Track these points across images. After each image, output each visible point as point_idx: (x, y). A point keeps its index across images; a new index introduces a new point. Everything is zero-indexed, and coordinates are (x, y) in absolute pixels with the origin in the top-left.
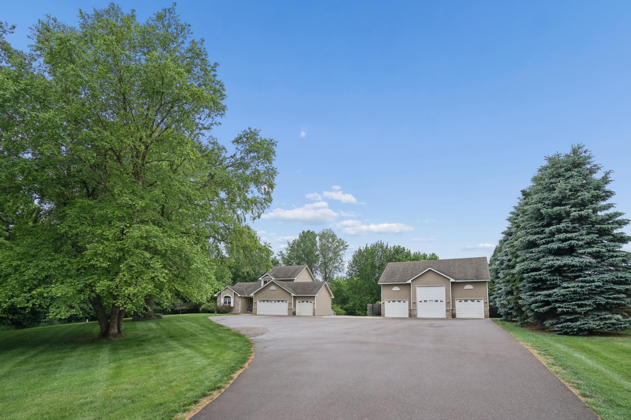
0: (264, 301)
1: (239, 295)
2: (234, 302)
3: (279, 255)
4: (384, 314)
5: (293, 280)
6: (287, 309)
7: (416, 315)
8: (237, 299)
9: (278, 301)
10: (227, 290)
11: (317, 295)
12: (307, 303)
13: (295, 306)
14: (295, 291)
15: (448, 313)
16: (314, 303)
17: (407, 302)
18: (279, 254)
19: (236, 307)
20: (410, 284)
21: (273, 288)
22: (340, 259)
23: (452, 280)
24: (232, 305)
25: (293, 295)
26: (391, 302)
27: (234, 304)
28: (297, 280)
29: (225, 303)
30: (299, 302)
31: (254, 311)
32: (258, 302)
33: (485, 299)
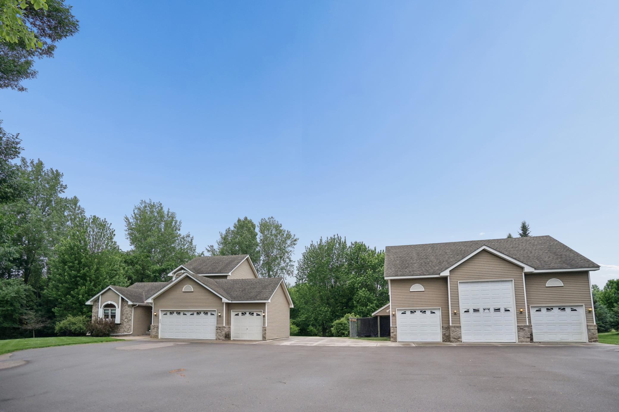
0: (172, 313)
1: (130, 303)
2: (122, 314)
3: (208, 251)
4: (396, 335)
5: (226, 277)
6: (215, 328)
7: (460, 337)
8: (127, 309)
9: (198, 313)
10: (109, 294)
11: (269, 301)
12: (251, 317)
13: (229, 322)
14: (229, 294)
15: (522, 334)
16: (264, 316)
17: (438, 313)
18: (209, 249)
19: (125, 324)
20: (445, 279)
21: (188, 287)
22: (288, 258)
23: (528, 269)
24: (118, 320)
25: (225, 300)
26: (408, 313)
27: (121, 319)
28: (232, 275)
29: (106, 316)
30: (237, 315)
31: (153, 332)
32: (161, 315)
33: (588, 305)
